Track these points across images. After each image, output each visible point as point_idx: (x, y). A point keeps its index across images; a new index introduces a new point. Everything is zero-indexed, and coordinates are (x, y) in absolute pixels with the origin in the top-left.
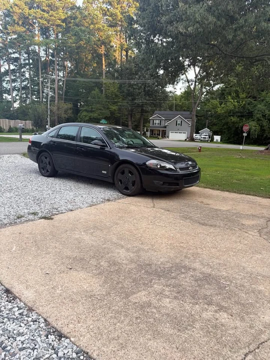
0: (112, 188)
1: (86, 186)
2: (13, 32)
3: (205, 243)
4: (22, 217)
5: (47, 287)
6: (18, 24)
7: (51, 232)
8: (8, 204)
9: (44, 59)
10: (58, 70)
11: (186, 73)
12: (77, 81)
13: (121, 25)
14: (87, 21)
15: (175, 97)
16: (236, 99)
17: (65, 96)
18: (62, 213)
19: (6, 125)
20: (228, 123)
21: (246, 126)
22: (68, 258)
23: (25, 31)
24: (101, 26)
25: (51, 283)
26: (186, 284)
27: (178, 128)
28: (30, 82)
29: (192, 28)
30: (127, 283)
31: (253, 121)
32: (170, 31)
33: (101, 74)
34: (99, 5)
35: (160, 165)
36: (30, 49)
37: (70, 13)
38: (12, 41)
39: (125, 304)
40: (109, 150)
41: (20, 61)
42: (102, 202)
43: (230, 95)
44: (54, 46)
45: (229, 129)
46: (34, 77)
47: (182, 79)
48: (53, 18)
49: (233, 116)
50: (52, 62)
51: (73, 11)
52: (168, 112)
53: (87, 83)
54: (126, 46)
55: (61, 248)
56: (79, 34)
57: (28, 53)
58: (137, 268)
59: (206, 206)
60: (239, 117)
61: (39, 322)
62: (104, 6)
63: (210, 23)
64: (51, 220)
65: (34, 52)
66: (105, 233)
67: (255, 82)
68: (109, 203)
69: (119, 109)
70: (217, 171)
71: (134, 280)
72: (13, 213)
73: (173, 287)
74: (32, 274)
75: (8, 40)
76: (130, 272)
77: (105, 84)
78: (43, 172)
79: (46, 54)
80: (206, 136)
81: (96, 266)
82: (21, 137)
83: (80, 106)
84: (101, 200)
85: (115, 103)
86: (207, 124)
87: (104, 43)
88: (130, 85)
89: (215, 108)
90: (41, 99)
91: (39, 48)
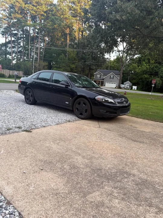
0: (71, 113)
1: (55, 111)
2: (15, 18)
3: (138, 154)
4: (10, 129)
5: (23, 184)
6: (18, 13)
7: (30, 141)
8: (2, 120)
9: (32, 35)
10: (41, 42)
11: (118, 47)
12: (51, 49)
13: (80, 17)
14: (59, 13)
15: (110, 62)
16: (148, 64)
17: (44, 58)
18: (38, 128)
19: (7, 73)
20: (142, 78)
21: (154, 80)
22: (41, 161)
23: (22, 18)
24: (67, 16)
25: (26, 181)
26: (129, 187)
27: (111, 80)
28: (23, 48)
29: (125, 16)
30: (84, 184)
31: (158, 77)
32: (111, 18)
33: (66, 45)
34: (67, 4)
35: (105, 100)
36: (24, 29)
37: (49, 8)
38: (13, 23)
39: (84, 203)
40: (71, 88)
41: (18, 36)
42: (65, 122)
43: (145, 61)
44: (38, 27)
45: (143, 82)
46: (26, 46)
47: (115, 51)
48: (39, 10)
49: (146, 74)
50: (37, 37)
51: (51, 7)
52: (106, 70)
53: (57, 50)
54: (82, 29)
55: (36, 153)
56: (54, 21)
57: (23, 31)
58: (91, 171)
59: (134, 128)
60: (149, 75)
61: (14, 215)
62: (70, 4)
63: (136, 14)
64: (30, 133)
65: (26, 30)
66: (67, 143)
67: (160, 53)
68: (70, 123)
69: (76, 67)
70: (138, 107)
71: (90, 182)
72: (4, 127)
73: (120, 189)
74: (13, 173)
75: (12, 22)
76: (86, 175)
77: (68, 51)
78: (27, 101)
79: (34, 32)
80: (128, 86)
81: (61, 168)
82: (15, 80)
83: (53, 64)
84: (64, 121)
85: (74, 63)
86: (129, 78)
87: (69, 27)
88: (84, 53)
89: (134, 68)
90: (29, 59)
91: (30, 28)
